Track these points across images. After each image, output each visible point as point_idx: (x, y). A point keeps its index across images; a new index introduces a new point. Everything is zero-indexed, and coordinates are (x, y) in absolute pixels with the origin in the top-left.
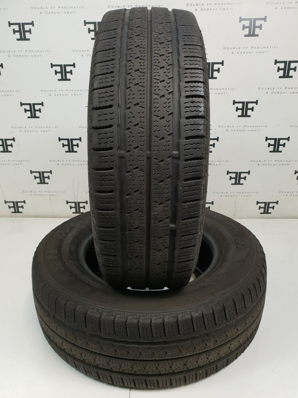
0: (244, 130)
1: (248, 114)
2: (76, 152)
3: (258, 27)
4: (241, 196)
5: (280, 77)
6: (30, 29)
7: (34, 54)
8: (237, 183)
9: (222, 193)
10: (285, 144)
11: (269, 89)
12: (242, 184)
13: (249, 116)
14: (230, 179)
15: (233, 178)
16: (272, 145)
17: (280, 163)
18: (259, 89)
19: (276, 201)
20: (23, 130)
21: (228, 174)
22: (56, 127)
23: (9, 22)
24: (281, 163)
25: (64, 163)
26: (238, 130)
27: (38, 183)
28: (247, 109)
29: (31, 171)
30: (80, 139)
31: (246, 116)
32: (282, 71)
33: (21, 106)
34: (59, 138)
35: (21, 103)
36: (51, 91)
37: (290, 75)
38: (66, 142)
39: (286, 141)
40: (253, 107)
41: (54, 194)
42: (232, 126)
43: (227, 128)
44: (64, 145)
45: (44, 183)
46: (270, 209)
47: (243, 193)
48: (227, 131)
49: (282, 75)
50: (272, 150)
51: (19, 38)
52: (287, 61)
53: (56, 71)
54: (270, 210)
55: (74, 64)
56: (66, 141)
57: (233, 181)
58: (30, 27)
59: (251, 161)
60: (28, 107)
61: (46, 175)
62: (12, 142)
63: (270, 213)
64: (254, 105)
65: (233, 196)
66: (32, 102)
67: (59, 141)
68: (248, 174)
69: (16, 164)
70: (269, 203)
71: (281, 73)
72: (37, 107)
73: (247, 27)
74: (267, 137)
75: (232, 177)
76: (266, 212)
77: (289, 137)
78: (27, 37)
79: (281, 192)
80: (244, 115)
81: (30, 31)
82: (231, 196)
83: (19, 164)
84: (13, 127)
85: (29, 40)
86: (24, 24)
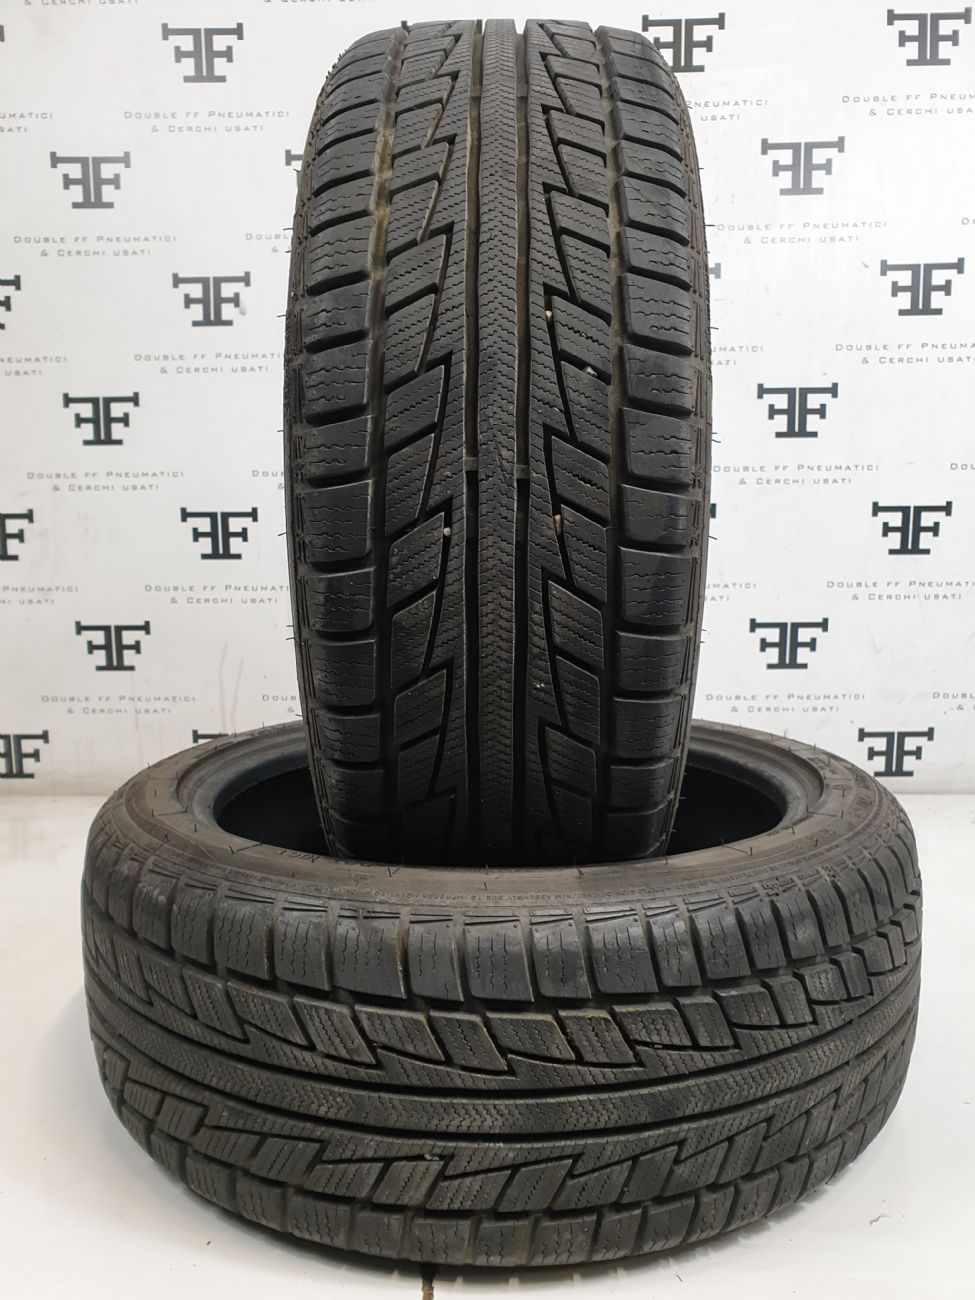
0: (800, 481)
1: (809, 428)
2: (238, 557)
3: (819, 167)
4: (804, 710)
5: (902, 313)
6: (117, 176)
7: (123, 246)
8: (787, 661)
9: (738, 697)
10: (937, 524)
11: (869, 347)
12: (804, 666)
13: (814, 434)
14: (763, 649)
15: (773, 645)
16: (895, 529)
17: (927, 590)
18: (839, 347)
19: (926, 730)
20: (62, 483)
21: (752, 629)
22: (175, 475)
23: (53, 155)
24: (931, 591)
25: (195, 595)
26: (778, 481)
27: (100, 668)
28: (805, 412)
29: (78, 624)
30: (253, 515)
31: (803, 433)
32: (908, 295)
33: (66, 405)
34: (183, 510)
35: (66, 396)
36: (166, 358)
37: (934, 305)
38: (204, 525)
39: (940, 516)
40: (823, 406)
41: (151, 706)
42: (757, 468)
43: (742, 474)
44: (197, 535)
45: (121, 667)
46: (906, 759)
47: (808, 697)
48: (742, 482)
49: (908, 306)
50: (897, 546)
51: (80, 199)
52: (919, 265)
53: (187, 296)
54: (909, 763)
55: (247, 274)
56: (207, 521)
57: (773, 655)
58: (119, 168)
59: (830, 584)
60: (86, 411)
61: (129, 638)
62: (23, 524)
63: (910, 774)
64: (826, 398)
65: (776, 710)
66: (101, 394)
67: (184, 519)
68: (820, 630)
69: (31, 602)
70: (903, 736)
71: (904, 300)
72: (117, 410)
73: (786, 168)
74: (875, 505)
75: (768, 641)
76: (895, 770)
77: (949, 504)
78: (105, 199)
79: (941, 695)
80: (797, 429)
81: (115, 182)
82: (768, 709)
83: (39, 602)
84: (31, 476)
85: (110, 205)
86: (98, 161)
